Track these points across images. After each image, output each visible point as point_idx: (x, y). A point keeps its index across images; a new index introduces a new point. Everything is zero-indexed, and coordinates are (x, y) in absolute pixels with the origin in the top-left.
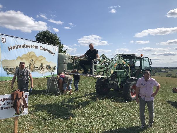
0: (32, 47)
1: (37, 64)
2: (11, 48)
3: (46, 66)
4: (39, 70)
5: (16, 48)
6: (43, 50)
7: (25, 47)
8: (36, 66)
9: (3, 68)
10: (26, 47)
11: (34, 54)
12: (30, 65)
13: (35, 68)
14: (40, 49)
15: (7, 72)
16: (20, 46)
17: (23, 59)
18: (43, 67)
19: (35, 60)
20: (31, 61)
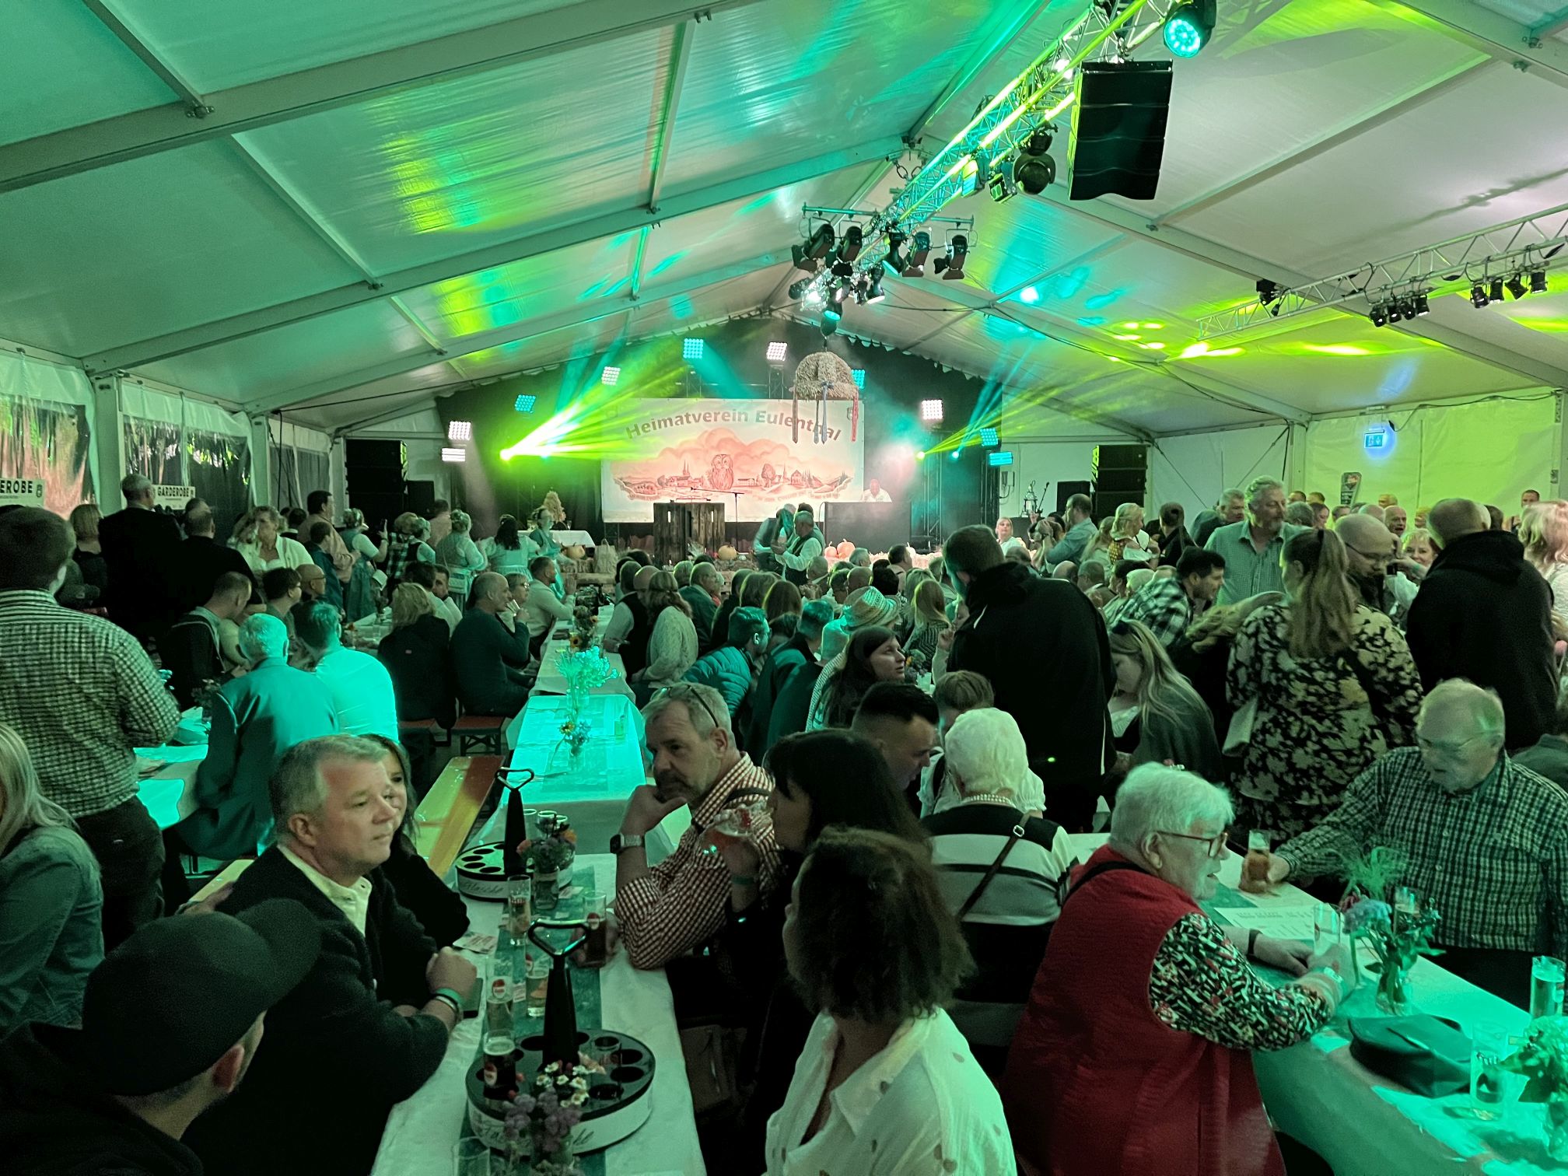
0: (719, 417)
1: (745, 467)
2: (637, 429)
3: (789, 475)
4: (755, 490)
5: (655, 428)
6: (775, 422)
7: (688, 422)
8: (737, 475)
9: (617, 482)
10: (691, 419)
11: (732, 436)
12: (714, 472)
13: (736, 482)
14: (758, 420)
15: (629, 491)
16: (670, 420)
17: (682, 454)
18: (777, 480)
19: (738, 455)
20: (718, 459)
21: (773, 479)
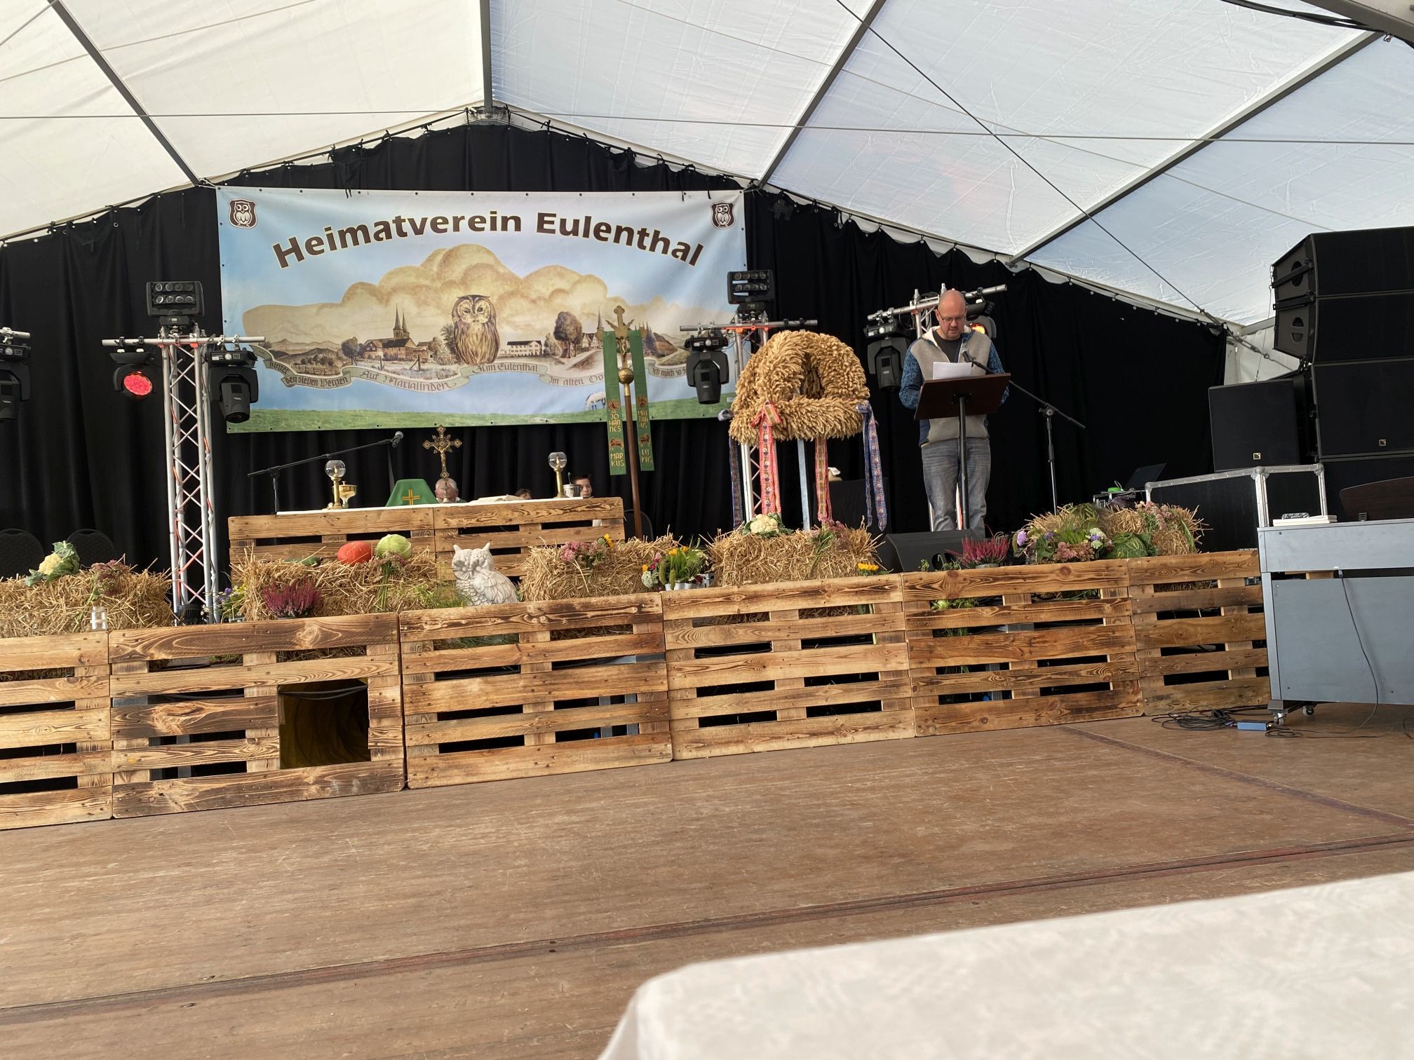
0: (464, 224)
1: (519, 320)
2: (295, 248)
4: (546, 364)
5: (333, 247)
7: (403, 234)
8: (508, 335)
11: (489, 262)
15: (284, 370)
16: (364, 229)
18: (584, 344)
21: (577, 341)
